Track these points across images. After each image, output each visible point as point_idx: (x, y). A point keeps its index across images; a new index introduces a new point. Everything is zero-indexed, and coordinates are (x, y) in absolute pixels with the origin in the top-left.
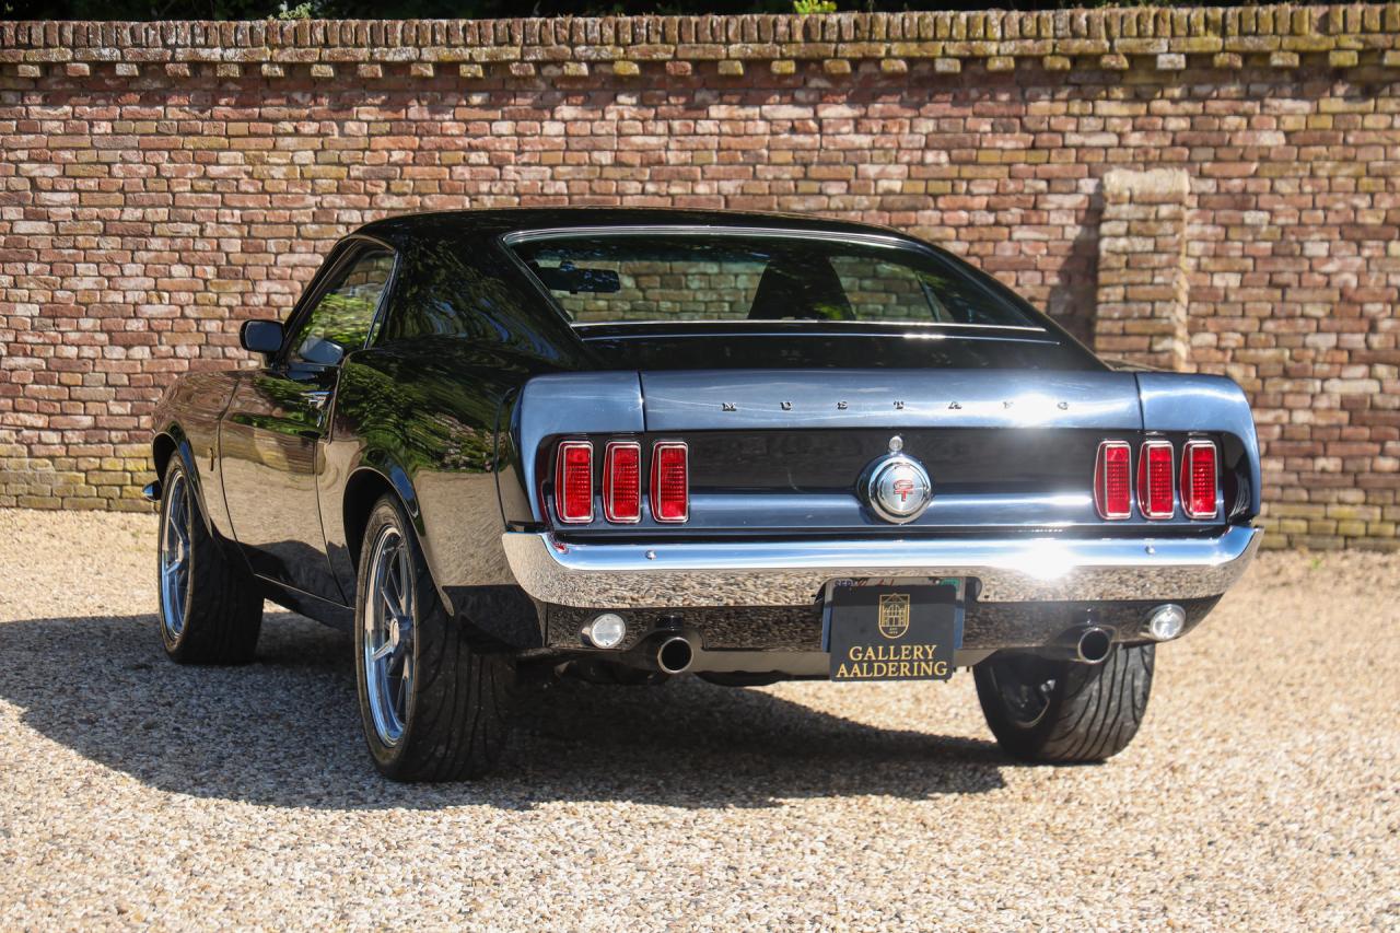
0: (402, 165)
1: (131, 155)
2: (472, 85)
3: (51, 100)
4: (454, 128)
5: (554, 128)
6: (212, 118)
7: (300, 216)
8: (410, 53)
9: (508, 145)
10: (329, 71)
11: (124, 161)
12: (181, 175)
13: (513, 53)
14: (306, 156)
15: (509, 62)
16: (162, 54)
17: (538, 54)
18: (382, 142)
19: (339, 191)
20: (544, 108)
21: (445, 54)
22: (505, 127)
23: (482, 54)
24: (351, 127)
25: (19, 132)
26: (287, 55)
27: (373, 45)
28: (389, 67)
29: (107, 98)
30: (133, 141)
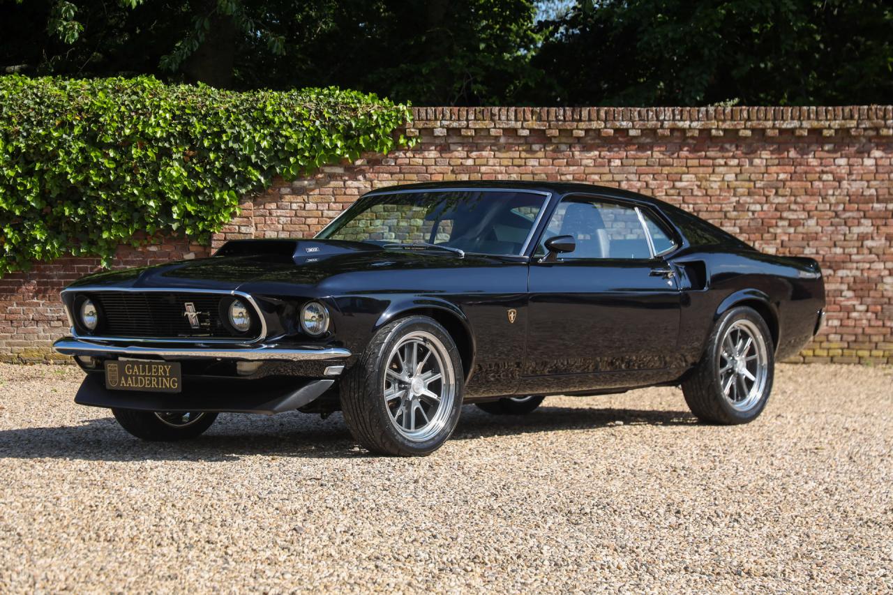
0: (784, 181)
1: (632, 177)
2: (828, 140)
3: (586, 148)
4: (814, 162)
5: (869, 162)
6: (678, 157)
7: (726, 208)
8: (796, 124)
9: (844, 171)
10: (749, 133)
11: (628, 180)
12: (660, 186)
13: (853, 124)
14: (731, 177)
15: (851, 128)
16: (656, 125)
17: (866, 124)
18: (774, 169)
19: (749, 194)
20: (863, 152)
21: (815, 124)
22: (843, 161)
23: (836, 124)
24: (757, 161)
25: (568, 164)
26: (728, 125)
27: (775, 119)
28: (782, 131)
29: (620, 148)
30: (633, 169)
